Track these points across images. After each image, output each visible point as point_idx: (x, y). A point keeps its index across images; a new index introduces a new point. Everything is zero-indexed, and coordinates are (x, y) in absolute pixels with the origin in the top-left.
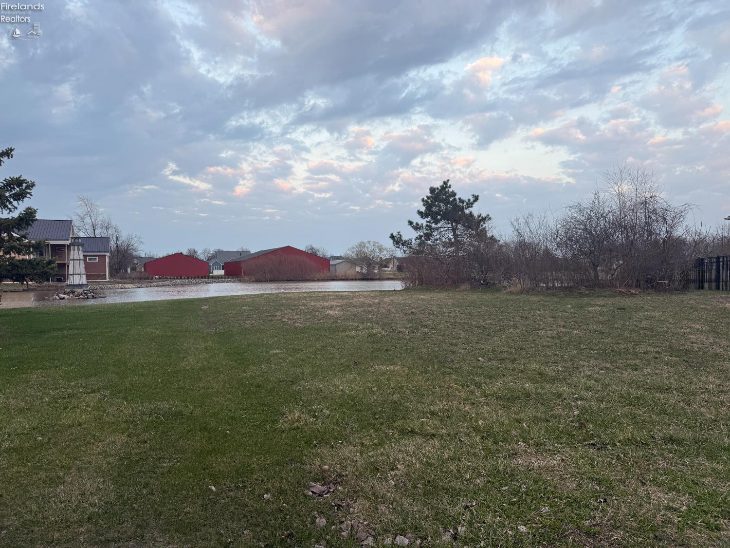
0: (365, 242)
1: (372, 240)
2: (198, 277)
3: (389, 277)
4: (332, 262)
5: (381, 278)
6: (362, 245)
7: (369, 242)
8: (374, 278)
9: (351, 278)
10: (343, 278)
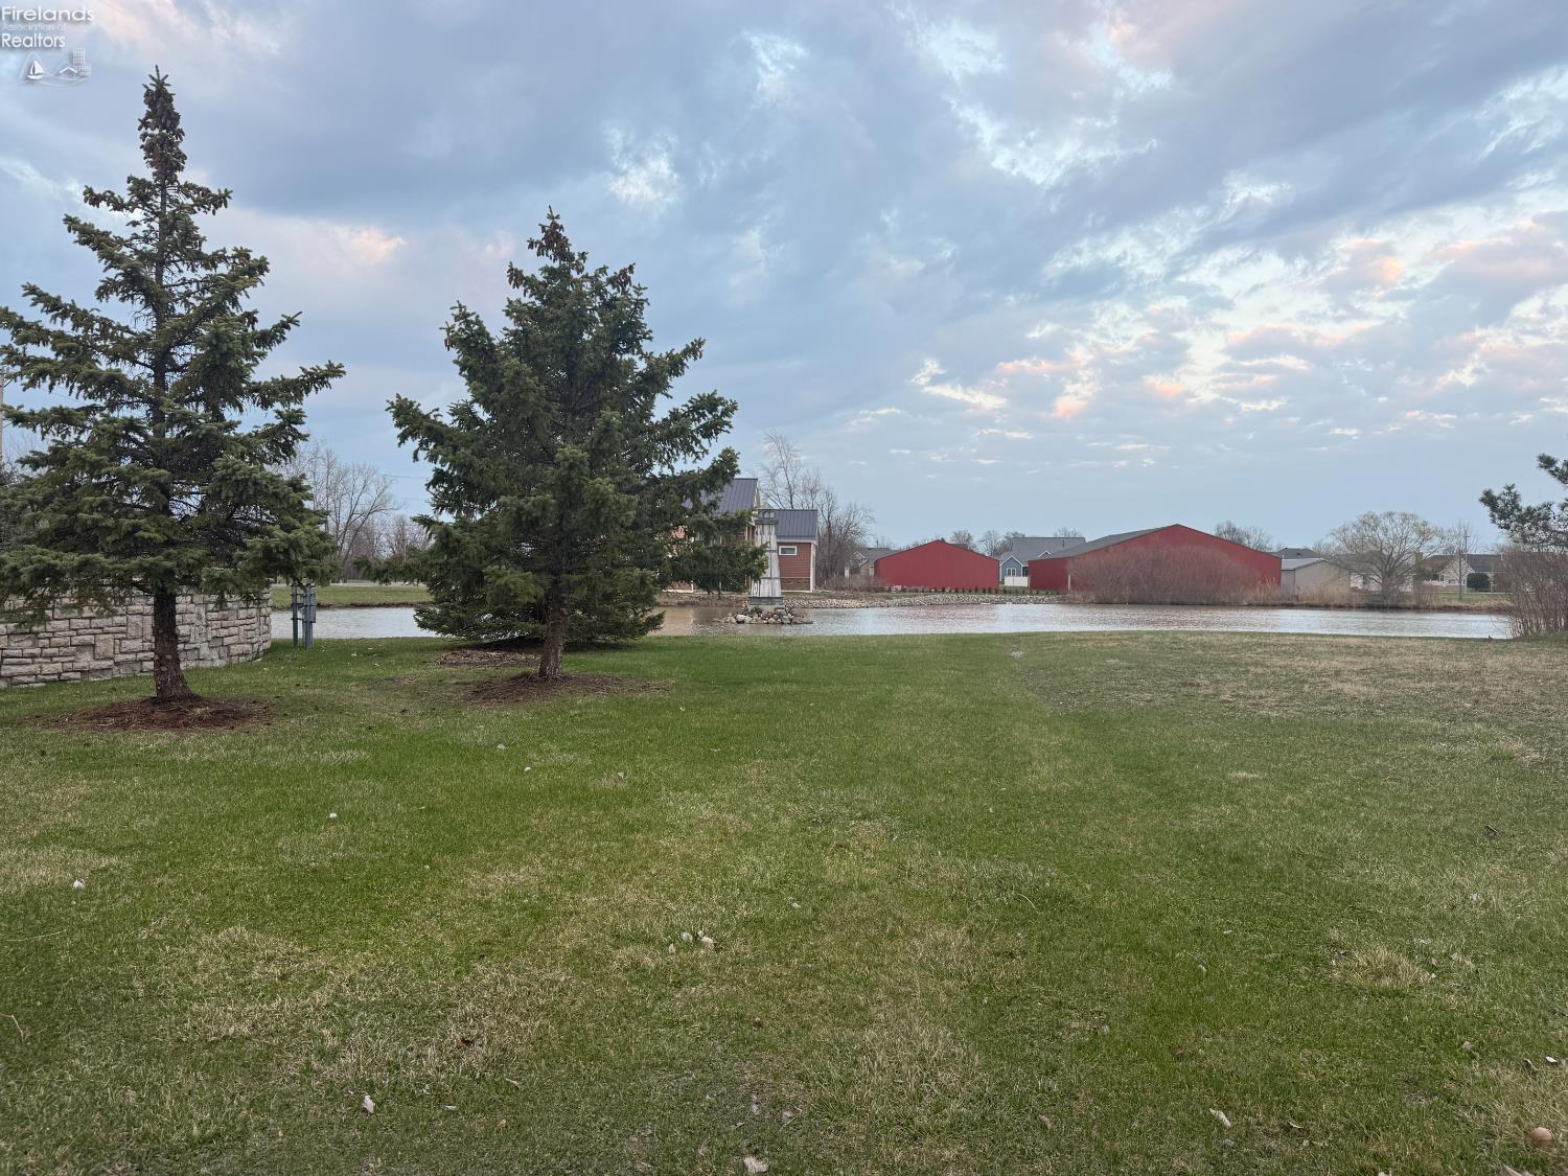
0: (1378, 514)
1: (1398, 509)
2: (976, 591)
3: (1448, 603)
4: (1287, 564)
5: (1421, 606)
6: (1370, 522)
7: (1390, 514)
8: (1401, 604)
9: (1338, 602)
10: (1316, 602)
